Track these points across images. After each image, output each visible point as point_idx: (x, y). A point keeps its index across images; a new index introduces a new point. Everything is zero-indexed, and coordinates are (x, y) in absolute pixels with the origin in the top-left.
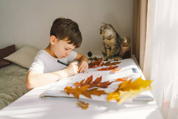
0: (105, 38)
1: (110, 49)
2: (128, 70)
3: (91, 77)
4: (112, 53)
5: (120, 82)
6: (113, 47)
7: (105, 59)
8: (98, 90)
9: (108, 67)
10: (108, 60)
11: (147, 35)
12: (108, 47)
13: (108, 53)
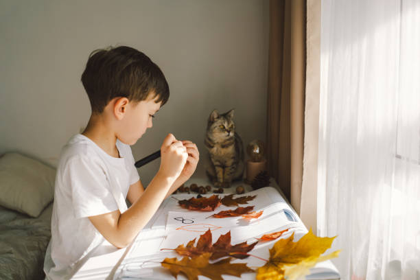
0: (214, 144)
1: (223, 166)
2: (276, 213)
3: (209, 234)
4: (228, 175)
5: (271, 244)
6: (230, 162)
7: (217, 189)
8: (232, 262)
9: (233, 208)
10: (223, 191)
11: (305, 144)
12: (217, 163)
13: (220, 175)
